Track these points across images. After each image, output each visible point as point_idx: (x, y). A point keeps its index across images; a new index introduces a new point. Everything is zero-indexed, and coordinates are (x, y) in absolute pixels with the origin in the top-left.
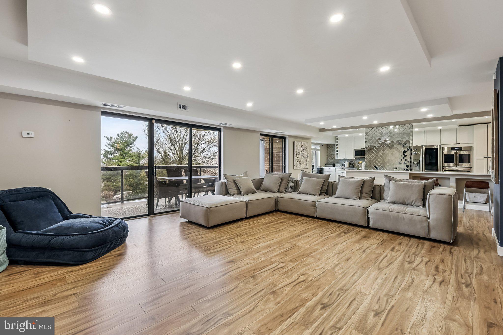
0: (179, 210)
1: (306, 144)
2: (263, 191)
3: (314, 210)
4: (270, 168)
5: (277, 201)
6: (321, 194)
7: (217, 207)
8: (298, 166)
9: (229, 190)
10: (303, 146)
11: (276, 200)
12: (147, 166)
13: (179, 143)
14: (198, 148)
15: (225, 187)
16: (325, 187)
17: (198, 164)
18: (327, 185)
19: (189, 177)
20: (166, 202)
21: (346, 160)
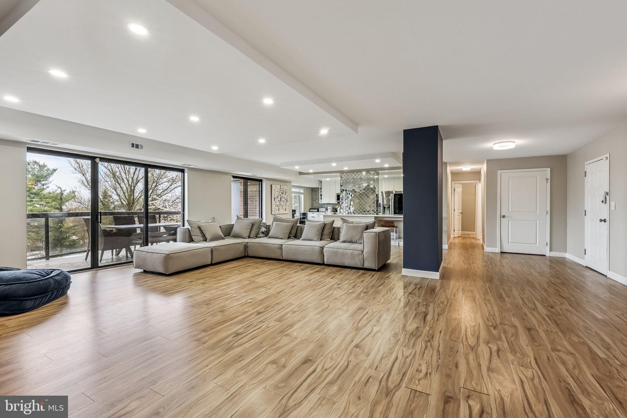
0: (132, 262)
1: (285, 187)
2: (232, 238)
3: (281, 253)
4: (244, 213)
5: (246, 247)
6: (289, 238)
7: (178, 254)
8: (276, 211)
9: (193, 237)
10: (282, 190)
11: (245, 245)
12: (90, 212)
13: (128, 181)
14: (157, 187)
15: (188, 234)
16: (294, 231)
17: (158, 209)
18: (296, 229)
19: (144, 224)
20: (112, 255)
21: (329, 204)
